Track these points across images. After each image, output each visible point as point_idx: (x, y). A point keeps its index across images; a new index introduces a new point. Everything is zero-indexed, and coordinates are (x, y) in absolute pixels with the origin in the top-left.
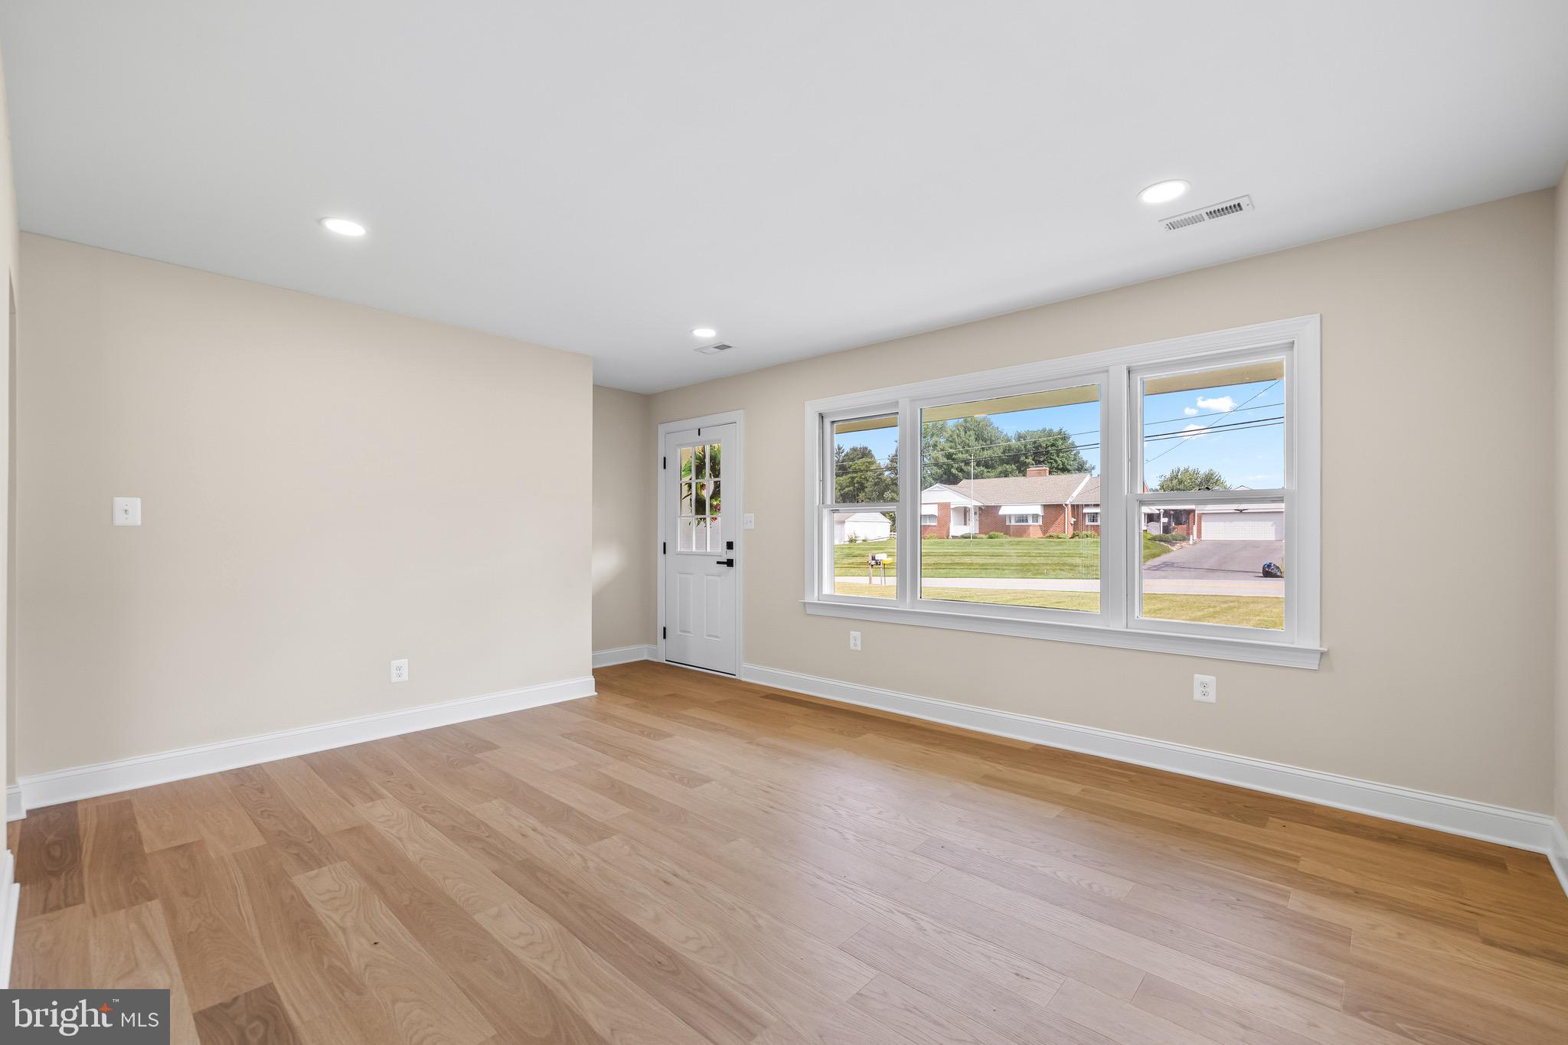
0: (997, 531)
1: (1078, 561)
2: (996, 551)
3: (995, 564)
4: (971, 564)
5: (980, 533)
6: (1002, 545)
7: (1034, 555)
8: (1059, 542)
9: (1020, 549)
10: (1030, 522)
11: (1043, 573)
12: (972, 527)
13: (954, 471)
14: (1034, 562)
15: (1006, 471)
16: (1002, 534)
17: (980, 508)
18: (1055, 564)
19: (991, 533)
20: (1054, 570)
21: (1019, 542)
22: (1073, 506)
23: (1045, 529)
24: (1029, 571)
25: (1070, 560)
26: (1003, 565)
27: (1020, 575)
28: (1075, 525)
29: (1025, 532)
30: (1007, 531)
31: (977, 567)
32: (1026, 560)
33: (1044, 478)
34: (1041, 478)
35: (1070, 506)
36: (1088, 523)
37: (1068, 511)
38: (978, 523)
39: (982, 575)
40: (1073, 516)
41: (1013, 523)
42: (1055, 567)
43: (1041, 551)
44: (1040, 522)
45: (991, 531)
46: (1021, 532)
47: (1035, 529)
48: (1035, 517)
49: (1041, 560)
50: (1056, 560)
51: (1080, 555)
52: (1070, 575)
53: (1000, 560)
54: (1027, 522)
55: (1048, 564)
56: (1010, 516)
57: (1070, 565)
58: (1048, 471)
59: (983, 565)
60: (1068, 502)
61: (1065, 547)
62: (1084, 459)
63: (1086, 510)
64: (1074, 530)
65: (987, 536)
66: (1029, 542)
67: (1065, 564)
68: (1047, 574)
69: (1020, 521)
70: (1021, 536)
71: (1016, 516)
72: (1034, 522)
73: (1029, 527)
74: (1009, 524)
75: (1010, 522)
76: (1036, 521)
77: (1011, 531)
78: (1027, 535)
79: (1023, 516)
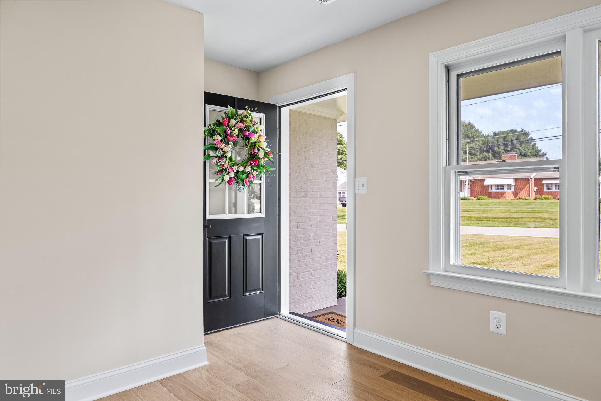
0: (483, 195)
1: (545, 215)
2: (486, 209)
3: (486, 217)
4: (470, 217)
5: (471, 196)
6: (487, 204)
7: (513, 211)
8: (528, 203)
9: (501, 207)
10: (506, 189)
11: (523, 224)
12: (466, 193)
14: (514, 216)
15: (485, 157)
16: (486, 197)
17: (471, 181)
18: (530, 218)
19: (479, 197)
20: (530, 222)
21: (500, 202)
22: (535, 179)
23: (515, 194)
24: (511, 222)
25: (540, 215)
26: (492, 218)
27: (506, 225)
28: (537, 192)
29: (502, 196)
30: (490, 195)
31: (474, 219)
32: (508, 215)
34: (512, 161)
35: (533, 180)
36: (545, 190)
37: (532, 183)
38: (469, 190)
39: (478, 225)
40: (536, 185)
41: (494, 190)
42: (530, 220)
43: (517, 209)
44: (513, 189)
45: (480, 195)
46: (499, 195)
47: (509, 194)
48: (509, 186)
49: (521, 215)
50: (530, 215)
51: (547, 212)
52: (542, 225)
53: (490, 215)
54: (503, 189)
55: (524, 218)
56: (491, 186)
57: (541, 218)
58: (517, 156)
59: (477, 218)
60: (532, 177)
61: (533, 206)
62: (539, 148)
63: (544, 182)
64: (536, 194)
65: (476, 198)
66: (506, 202)
67: (536, 218)
68: (526, 224)
69: (498, 189)
70: (499, 198)
71: (495, 185)
72: (508, 189)
73: (504, 192)
74: (491, 191)
75: (492, 189)
76: (510, 189)
77: (493, 195)
78: (505, 198)
79: (501, 186)
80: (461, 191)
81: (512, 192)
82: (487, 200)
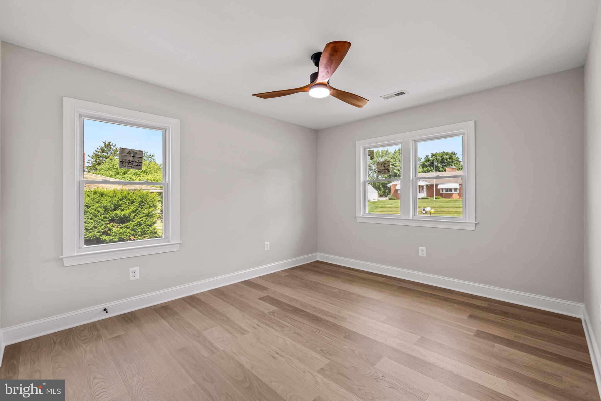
0: (438, 196)
2: (443, 205)
5: (429, 196)
9: (450, 204)
10: (453, 192)
12: (424, 195)
13: (395, 171)
15: (429, 170)
16: (440, 197)
19: (435, 197)
21: (450, 201)
23: (460, 195)
30: (442, 195)
33: (455, 172)
34: (454, 172)
41: (444, 192)
44: (458, 191)
46: (449, 196)
47: (456, 195)
48: (456, 189)
54: (451, 191)
56: (443, 189)
58: (456, 169)
65: (433, 198)
66: (454, 200)
69: (448, 191)
70: (450, 198)
71: (445, 189)
72: (455, 191)
73: (453, 194)
74: (442, 193)
75: (443, 191)
76: (456, 191)
77: (444, 196)
78: (453, 198)
79: (449, 189)
80: (420, 192)
81: (458, 193)
82: (441, 199)
